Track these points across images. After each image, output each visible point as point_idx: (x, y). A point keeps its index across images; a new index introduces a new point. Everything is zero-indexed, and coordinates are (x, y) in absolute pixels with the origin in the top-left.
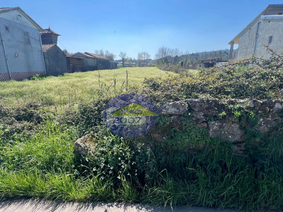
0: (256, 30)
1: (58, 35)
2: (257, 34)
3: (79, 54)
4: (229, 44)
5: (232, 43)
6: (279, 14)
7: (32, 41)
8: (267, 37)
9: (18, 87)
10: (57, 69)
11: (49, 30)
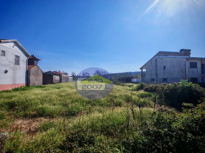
0: (155, 62)
1: (39, 60)
2: (156, 65)
3: (50, 72)
4: (140, 69)
5: (142, 68)
6: (165, 56)
7: (21, 62)
8: (162, 66)
9: (7, 98)
10: (35, 82)
11: (33, 56)
